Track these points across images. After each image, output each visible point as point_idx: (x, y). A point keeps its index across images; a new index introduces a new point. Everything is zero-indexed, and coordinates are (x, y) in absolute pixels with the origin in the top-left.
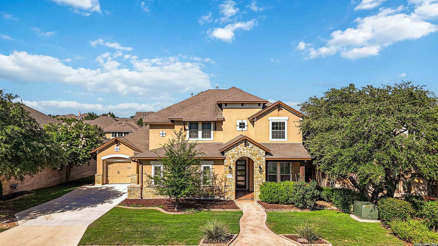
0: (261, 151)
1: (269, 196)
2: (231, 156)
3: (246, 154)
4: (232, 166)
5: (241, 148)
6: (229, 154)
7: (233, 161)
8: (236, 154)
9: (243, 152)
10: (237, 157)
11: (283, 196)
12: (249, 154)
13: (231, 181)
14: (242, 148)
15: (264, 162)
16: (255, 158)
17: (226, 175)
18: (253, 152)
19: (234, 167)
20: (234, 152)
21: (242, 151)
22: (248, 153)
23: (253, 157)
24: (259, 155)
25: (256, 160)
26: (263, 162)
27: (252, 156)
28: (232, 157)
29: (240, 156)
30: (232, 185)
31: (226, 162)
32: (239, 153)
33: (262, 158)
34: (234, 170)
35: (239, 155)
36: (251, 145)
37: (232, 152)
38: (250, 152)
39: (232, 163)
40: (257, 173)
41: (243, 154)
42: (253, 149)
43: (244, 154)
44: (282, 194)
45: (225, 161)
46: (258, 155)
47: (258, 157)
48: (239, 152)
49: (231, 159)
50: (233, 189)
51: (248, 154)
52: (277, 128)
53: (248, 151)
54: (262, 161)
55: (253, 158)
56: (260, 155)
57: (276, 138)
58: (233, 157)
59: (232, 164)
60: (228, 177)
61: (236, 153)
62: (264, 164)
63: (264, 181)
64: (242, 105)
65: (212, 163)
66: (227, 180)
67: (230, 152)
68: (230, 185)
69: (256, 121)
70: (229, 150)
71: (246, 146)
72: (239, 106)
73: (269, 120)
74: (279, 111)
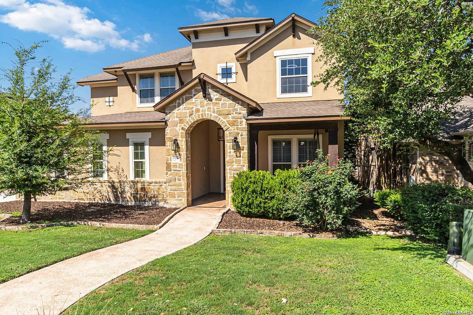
0: (238, 107)
2: (177, 119)
3: (207, 112)
4: (180, 139)
5: (197, 102)
6: (175, 114)
7: (183, 129)
8: (188, 115)
9: (201, 109)
10: (190, 121)
11: (274, 201)
12: (213, 114)
13: (178, 169)
14: (199, 101)
15: (244, 128)
16: (225, 120)
17: (169, 157)
18: (221, 109)
19: (183, 142)
20: (184, 111)
21: (199, 107)
22: (212, 110)
23: (222, 118)
24: (235, 115)
25: (228, 125)
26: (242, 129)
27: (219, 117)
28: (180, 120)
29: (196, 117)
30: (181, 177)
31: (169, 131)
32: (193, 112)
33: (239, 120)
34: (183, 147)
35: (193, 116)
36: (214, 95)
37: (179, 111)
38: (215, 108)
39: (180, 132)
40: (230, 152)
41: (200, 113)
42: (222, 102)
43: (202, 115)
44: (273, 195)
45: (168, 130)
46: (232, 115)
47: (231, 119)
48: (194, 109)
49: (178, 125)
50: (183, 187)
51: (210, 113)
52: (291, 72)
53: (211, 107)
54: (239, 126)
55: (223, 121)
56: (236, 115)
57: (291, 91)
58: (181, 121)
59: (180, 136)
60: (175, 162)
61: (188, 111)
62: (245, 133)
64: (226, 35)
65: (149, 135)
66: (172, 169)
67: (176, 111)
68: (177, 177)
69: (250, 62)
70: (174, 108)
71: (206, 96)
72: (221, 37)
73: (275, 57)
74: (294, 36)
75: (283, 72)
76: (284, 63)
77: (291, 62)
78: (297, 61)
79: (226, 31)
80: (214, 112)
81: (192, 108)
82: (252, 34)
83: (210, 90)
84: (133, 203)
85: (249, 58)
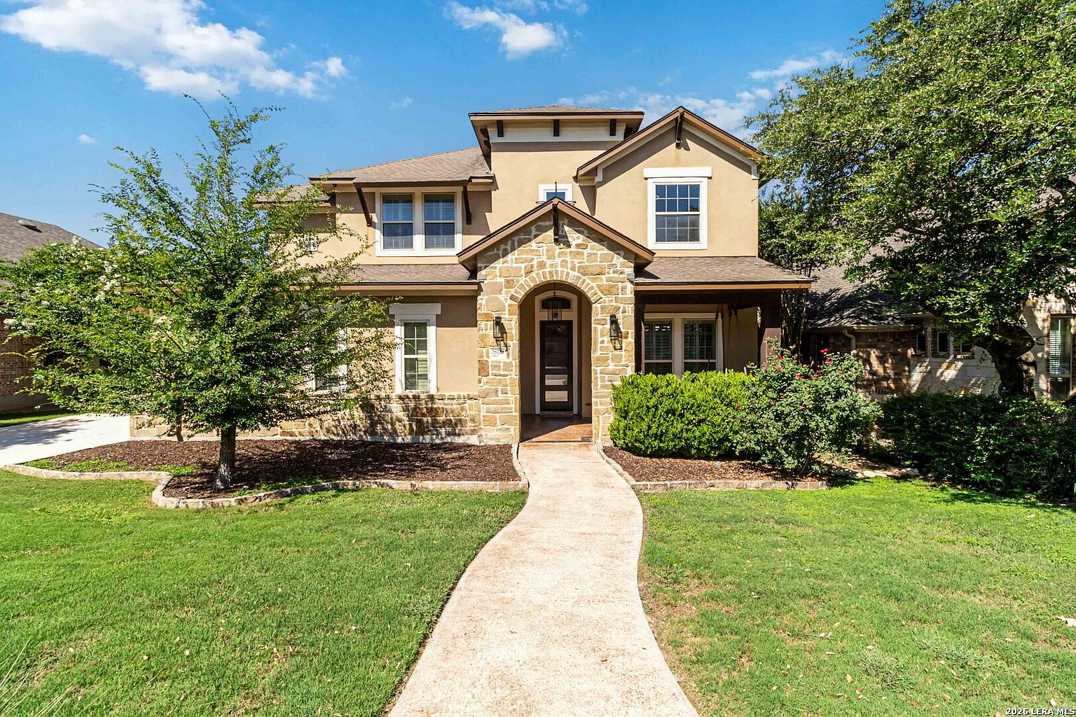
0: (618, 260)
1: (650, 428)
2: (502, 280)
3: (560, 269)
4: (507, 316)
5: (541, 249)
6: (497, 270)
7: (512, 298)
8: (523, 272)
9: (549, 262)
10: (526, 284)
11: (704, 427)
12: (571, 272)
13: (502, 373)
14: (545, 248)
15: (629, 299)
16: (594, 284)
17: (485, 350)
18: (587, 264)
19: (513, 322)
20: (515, 265)
21: (544, 258)
22: (569, 265)
23: (588, 281)
24: (612, 275)
25: (599, 293)
26: (625, 301)
27: (583, 277)
28: (508, 281)
29: (539, 278)
30: (508, 388)
31: (484, 302)
32: (532, 267)
33: (620, 285)
34: (514, 332)
35: (533, 274)
36: (575, 237)
37: (505, 265)
38: (576, 261)
39: (507, 304)
40: (603, 342)
41: (547, 270)
42: (588, 250)
43: (551, 273)
44: (702, 416)
45: (482, 300)
46: (607, 275)
47: (605, 283)
48: (535, 263)
49: (504, 290)
50: (513, 406)
51: (565, 270)
53: (568, 259)
54: (620, 296)
55: (589, 286)
56: (614, 275)
58: (509, 284)
59: (507, 312)
60: (495, 359)
61: (523, 266)
62: (630, 309)
63: (630, 371)
64: (556, 133)
65: (437, 309)
66: (490, 372)
67: (499, 264)
68: (500, 388)
69: (601, 184)
70: (497, 257)
71: (560, 239)
72: (546, 136)
73: (646, 179)
74: (678, 146)
75: (660, 206)
76: (660, 190)
77: (672, 189)
78: (683, 189)
79: (557, 127)
80: (573, 269)
81: (532, 260)
82: (603, 135)
83: (566, 228)
84: (409, 439)
85: (599, 178)
